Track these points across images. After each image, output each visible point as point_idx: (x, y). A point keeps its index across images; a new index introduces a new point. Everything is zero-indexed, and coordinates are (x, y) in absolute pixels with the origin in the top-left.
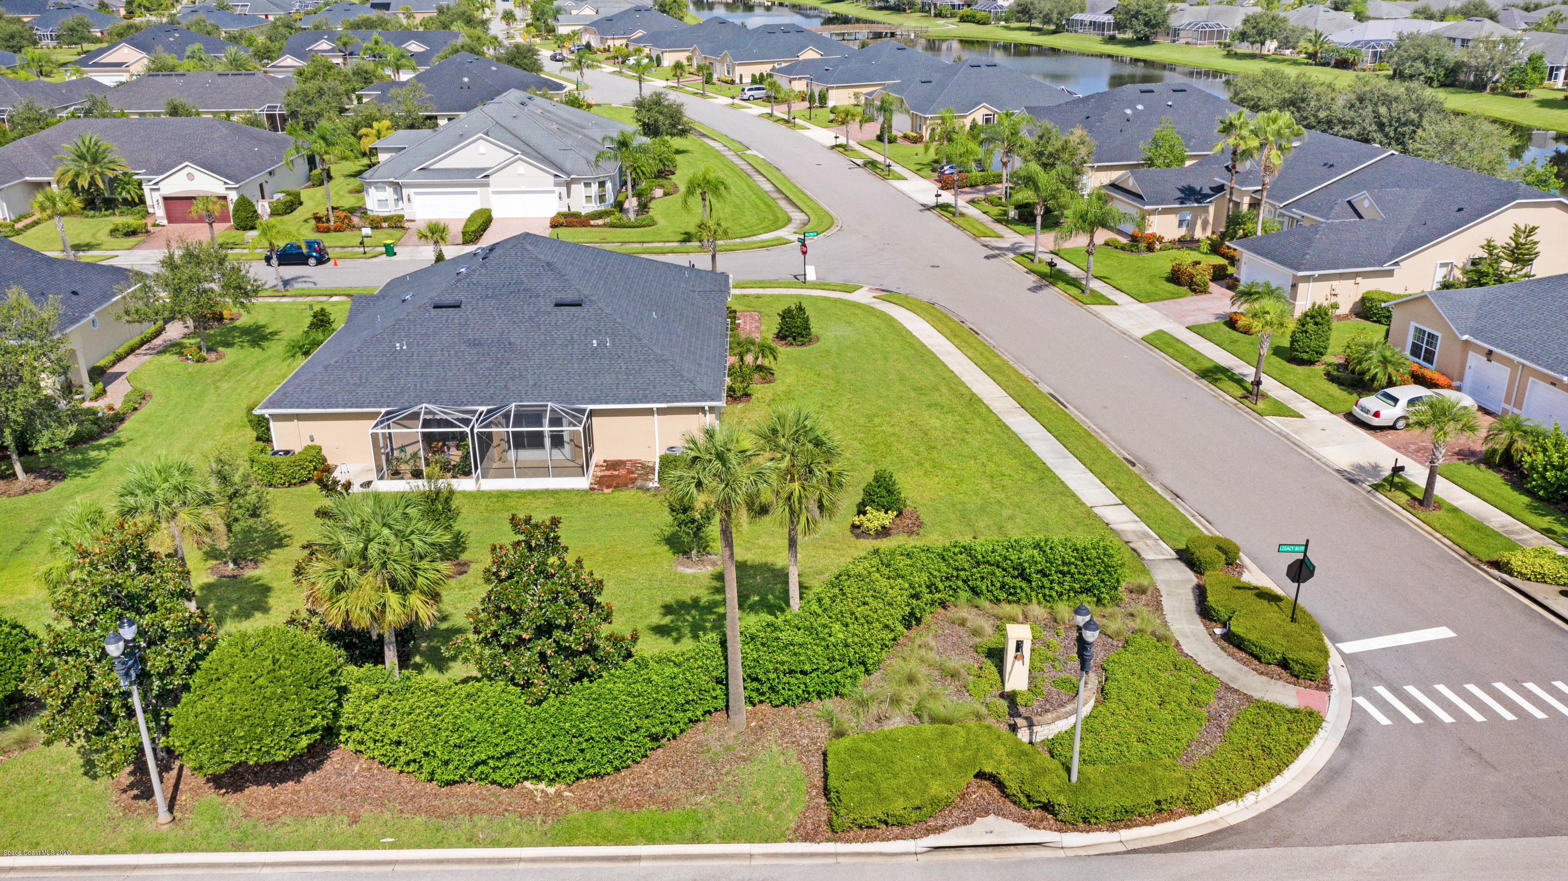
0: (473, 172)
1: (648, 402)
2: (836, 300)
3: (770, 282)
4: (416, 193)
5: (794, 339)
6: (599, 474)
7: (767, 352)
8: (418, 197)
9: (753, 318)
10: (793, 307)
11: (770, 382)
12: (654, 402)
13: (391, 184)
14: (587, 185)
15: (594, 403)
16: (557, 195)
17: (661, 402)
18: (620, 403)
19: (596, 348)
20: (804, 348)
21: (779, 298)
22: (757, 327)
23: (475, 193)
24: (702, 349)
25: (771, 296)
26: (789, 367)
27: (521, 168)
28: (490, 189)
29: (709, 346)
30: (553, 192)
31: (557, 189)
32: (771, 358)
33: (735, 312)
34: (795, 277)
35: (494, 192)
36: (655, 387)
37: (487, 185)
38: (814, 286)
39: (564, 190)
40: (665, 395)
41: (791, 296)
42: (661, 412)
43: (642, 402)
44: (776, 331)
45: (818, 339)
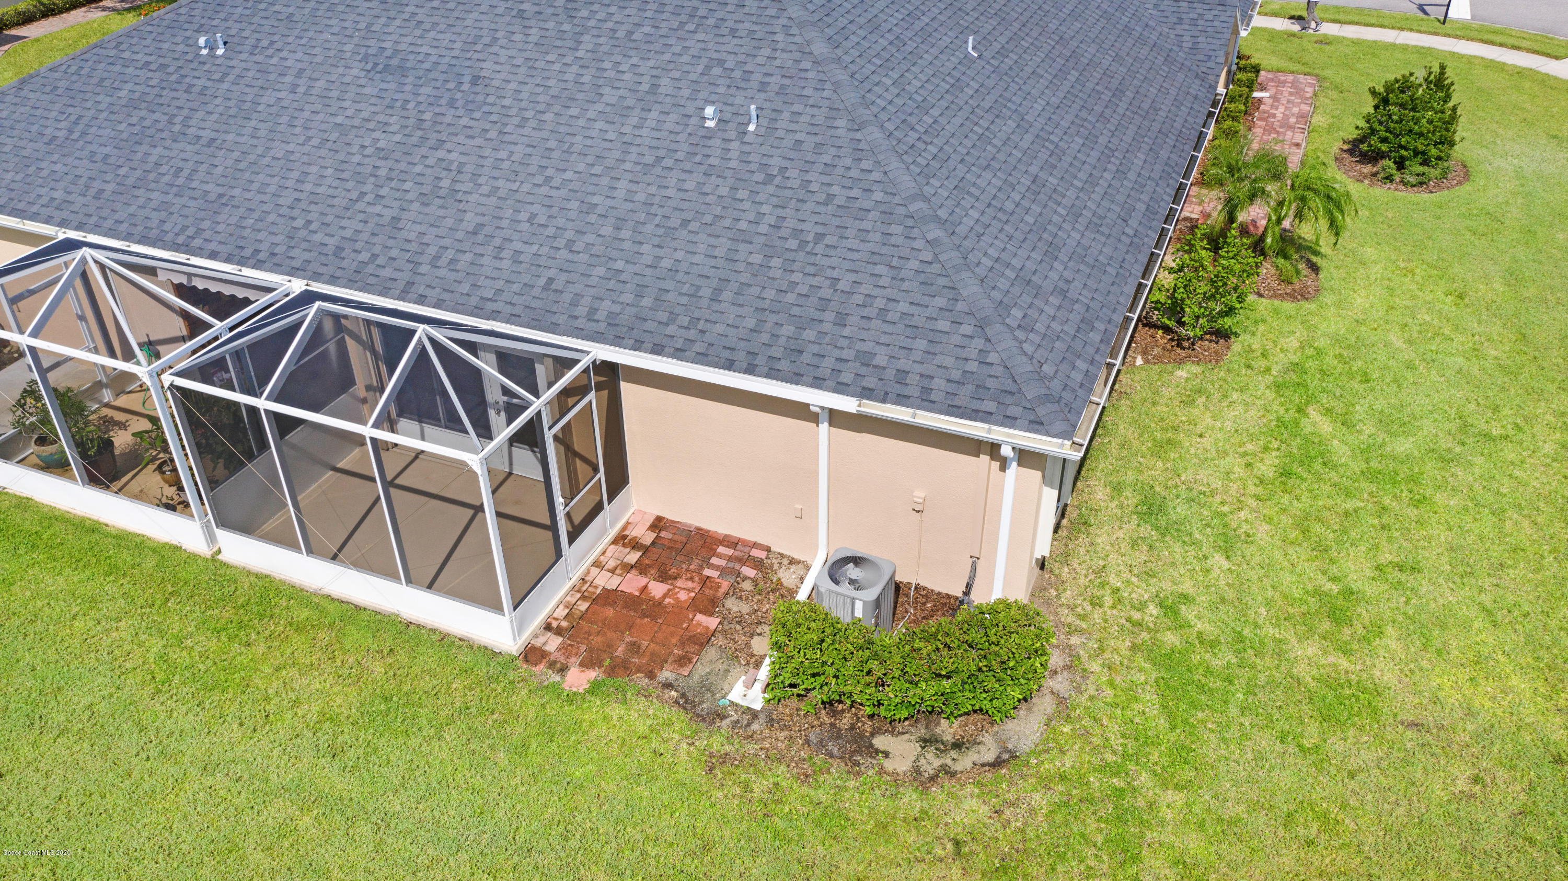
1: (795, 378)
2: (1521, 73)
3: (1360, 10)
5: (1400, 165)
6: (604, 581)
7: (1317, 203)
9: (1298, 91)
10: (1420, 75)
11: (1303, 295)
12: (817, 383)
15: (617, 341)
17: (841, 388)
18: (702, 359)
19: (709, 135)
20: (1424, 196)
21: (1374, 48)
22: (1303, 116)
24: (1092, 182)
25: (1356, 43)
26: (1369, 252)
29: (1121, 173)
32: (1324, 224)
33: (1256, 69)
34: (1421, 8)
36: (842, 321)
38: (1465, 32)
40: (865, 359)
41: (1405, 48)
42: (836, 418)
43: (772, 374)
44: (1354, 134)
45: (1466, 175)
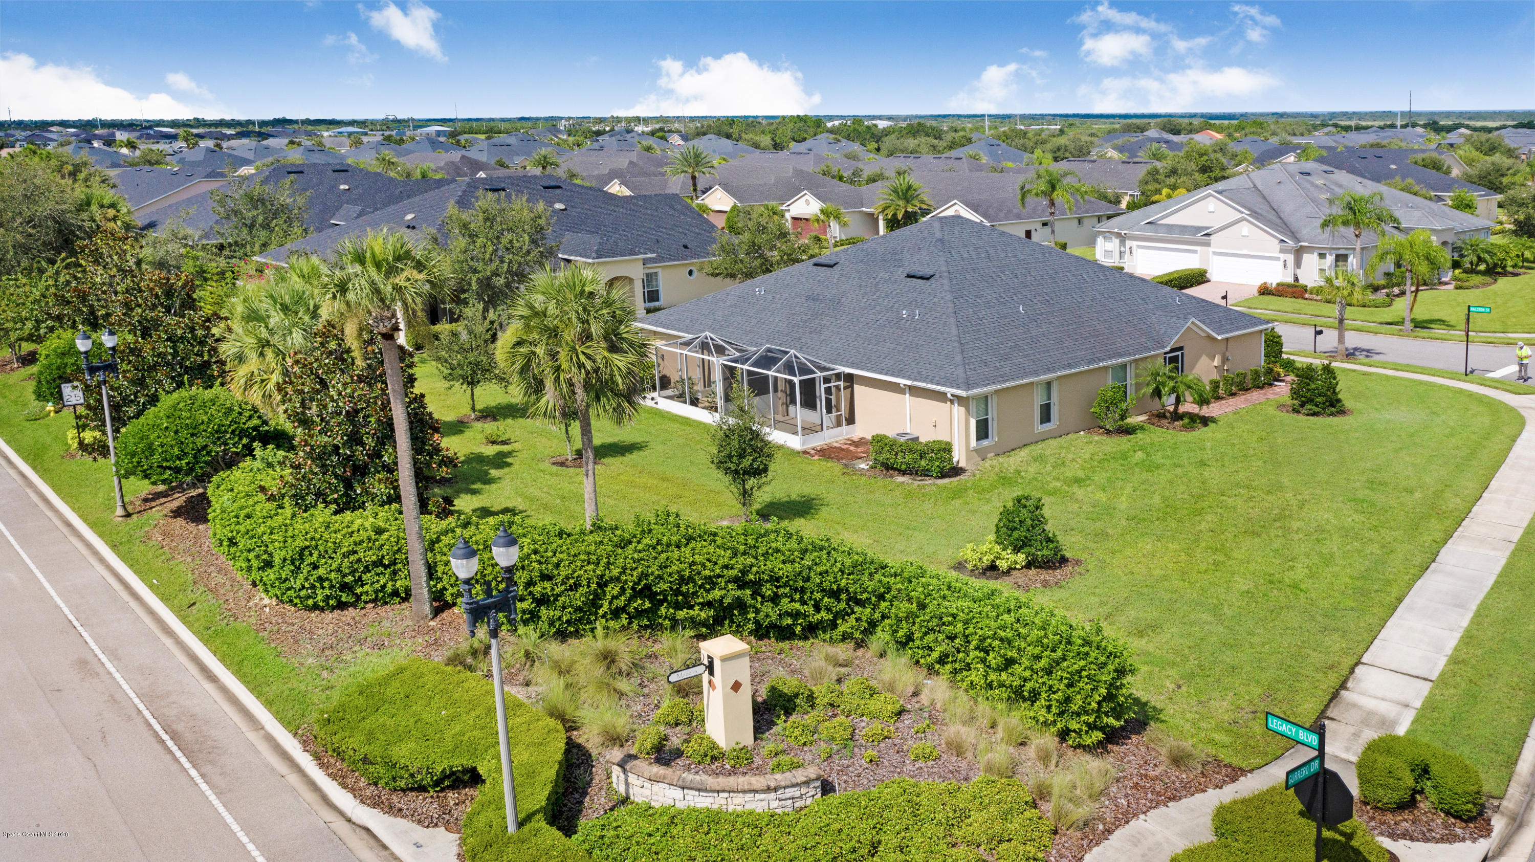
0: (1194, 230)
1: (897, 376)
4: (1138, 247)
6: (836, 445)
8: (1140, 250)
11: (1188, 431)
12: (903, 378)
13: (1118, 235)
14: (1322, 256)
15: (852, 367)
16: (1281, 263)
17: (909, 379)
18: (874, 371)
20: (1305, 418)
23: (1195, 252)
27: (1245, 229)
28: (1211, 249)
30: (1278, 259)
31: (1283, 256)
35: (1215, 253)
37: (1208, 244)
38: (1475, 380)
39: (1290, 258)
43: (892, 375)
